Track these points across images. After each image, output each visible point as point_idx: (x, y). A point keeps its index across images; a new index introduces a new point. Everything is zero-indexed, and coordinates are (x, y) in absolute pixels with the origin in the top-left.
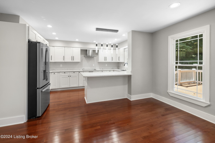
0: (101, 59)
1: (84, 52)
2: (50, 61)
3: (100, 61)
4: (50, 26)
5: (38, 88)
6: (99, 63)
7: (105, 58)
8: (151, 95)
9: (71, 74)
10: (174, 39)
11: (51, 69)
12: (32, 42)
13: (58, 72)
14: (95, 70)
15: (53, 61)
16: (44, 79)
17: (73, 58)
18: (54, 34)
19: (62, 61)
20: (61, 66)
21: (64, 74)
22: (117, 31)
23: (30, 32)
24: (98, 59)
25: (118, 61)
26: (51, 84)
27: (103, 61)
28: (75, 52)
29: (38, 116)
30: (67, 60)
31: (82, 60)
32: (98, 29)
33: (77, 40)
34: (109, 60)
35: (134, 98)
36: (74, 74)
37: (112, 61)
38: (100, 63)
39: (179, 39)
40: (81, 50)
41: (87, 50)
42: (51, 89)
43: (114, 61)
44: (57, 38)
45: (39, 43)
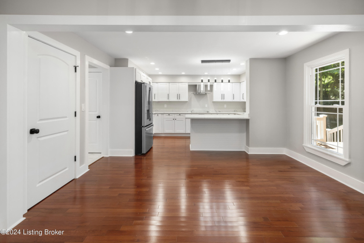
0: (217, 97)
1: (193, 88)
2: (154, 100)
3: (214, 101)
4: (153, 63)
5: (143, 127)
6: (214, 102)
7: (223, 96)
8: (284, 151)
9: (177, 117)
10: (312, 68)
11: (154, 110)
12: (138, 83)
13: (161, 114)
14: (208, 113)
15: (156, 100)
16: (148, 119)
17: (179, 96)
18: (157, 69)
19: (166, 100)
20: (165, 106)
21: (169, 117)
22: (229, 61)
23: (137, 73)
24: (212, 97)
25: (242, 100)
26: (154, 125)
27: (220, 100)
28: (182, 89)
29: (143, 153)
30: (172, 99)
31: (190, 99)
32: (203, 61)
33: (183, 73)
34: (228, 99)
35: (252, 151)
36: (179, 117)
37: (233, 101)
38: (216, 103)
39: (318, 68)
40: (189, 85)
41: (196, 85)
42: (155, 134)
43: (236, 100)
44: (160, 73)
45: (144, 83)
